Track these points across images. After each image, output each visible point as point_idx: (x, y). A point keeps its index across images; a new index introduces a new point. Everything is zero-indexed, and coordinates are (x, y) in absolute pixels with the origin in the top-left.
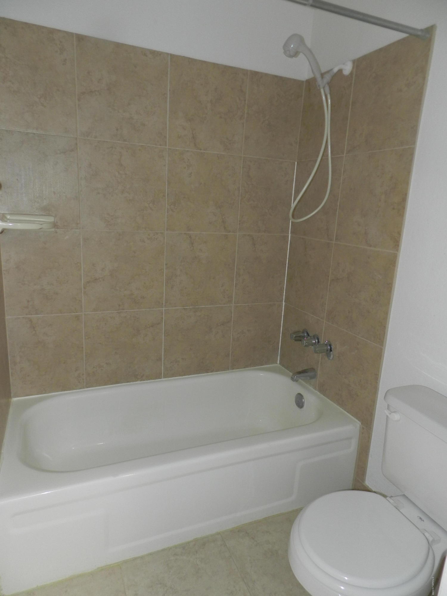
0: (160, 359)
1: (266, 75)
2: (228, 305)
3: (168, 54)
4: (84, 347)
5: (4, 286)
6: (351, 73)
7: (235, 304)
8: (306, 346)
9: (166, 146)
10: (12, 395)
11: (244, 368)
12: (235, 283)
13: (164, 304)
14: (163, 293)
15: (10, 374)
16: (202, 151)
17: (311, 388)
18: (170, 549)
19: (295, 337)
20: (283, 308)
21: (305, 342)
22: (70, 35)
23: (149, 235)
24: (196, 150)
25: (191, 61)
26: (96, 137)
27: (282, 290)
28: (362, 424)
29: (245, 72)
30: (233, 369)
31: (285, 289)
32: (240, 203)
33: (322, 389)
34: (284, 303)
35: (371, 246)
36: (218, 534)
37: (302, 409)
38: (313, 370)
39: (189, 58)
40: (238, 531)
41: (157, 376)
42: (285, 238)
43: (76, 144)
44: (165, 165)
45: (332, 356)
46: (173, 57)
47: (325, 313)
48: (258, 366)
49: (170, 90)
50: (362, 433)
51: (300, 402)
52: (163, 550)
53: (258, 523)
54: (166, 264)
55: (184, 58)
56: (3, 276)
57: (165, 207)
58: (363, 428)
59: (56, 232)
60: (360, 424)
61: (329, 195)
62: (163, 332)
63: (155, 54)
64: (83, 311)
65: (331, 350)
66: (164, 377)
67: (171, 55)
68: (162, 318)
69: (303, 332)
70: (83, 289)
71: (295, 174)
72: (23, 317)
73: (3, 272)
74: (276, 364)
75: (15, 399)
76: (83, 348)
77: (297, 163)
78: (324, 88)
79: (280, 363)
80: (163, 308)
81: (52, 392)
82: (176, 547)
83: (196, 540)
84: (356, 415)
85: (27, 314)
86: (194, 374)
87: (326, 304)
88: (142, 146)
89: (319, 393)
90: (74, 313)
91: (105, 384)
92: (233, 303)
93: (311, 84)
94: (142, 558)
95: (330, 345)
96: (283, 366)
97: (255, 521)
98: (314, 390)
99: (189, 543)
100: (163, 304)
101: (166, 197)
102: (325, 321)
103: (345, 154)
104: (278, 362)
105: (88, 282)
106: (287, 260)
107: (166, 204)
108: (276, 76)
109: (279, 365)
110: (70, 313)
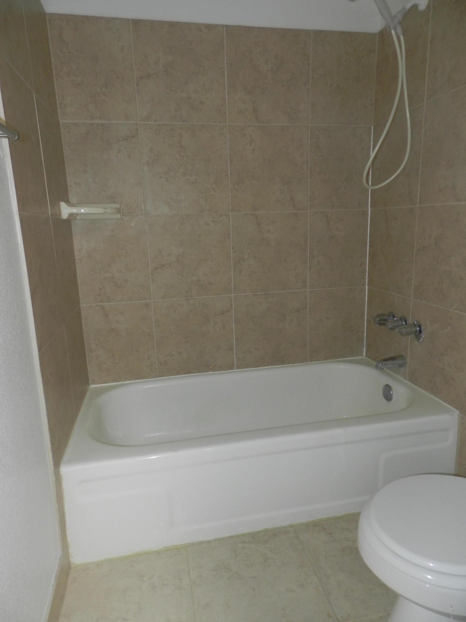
0: (232, 349)
1: (332, 33)
2: (303, 290)
3: (223, 26)
4: (155, 335)
5: (78, 275)
6: (428, 7)
7: (310, 289)
8: (391, 329)
9: (227, 123)
10: (90, 382)
11: (324, 360)
12: (308, 265)
13: (233, 291)
14: (231, 279)
15: (88, 361)
16: (264, 124)
17: (401, 378)
18: (237, 536)
19: (379, 321)
20: (367, 292)
21: (389, 324)
22: (126, 21)
23: (213, 218)
24: (258, 124)
25: (248, 30)
26: (156, 121)
27: (364, 272)
28: (461, 412)
29: (307, 33)
30: (312, 361)
31: (367, 271)
32: (309, 177)
33: (413, 378)
34: (367, 287)
35: (460, 201)
36: (291, 526)
37: (390, 402)
38: (402, 357)
39: (245, 27)
40: (314, 526)
41: (230, 367)
42: (365, 213)
43: (137, 129)
44: (226, 143)
45: (422, 339)
46: (228, 27)
47: (412, 289)
48: (340, 358)
49: (227, 64)
50: (462, 424)
51: (387, 394)
52: (232, 537)
53: (337, 519)
54: (233, 248)
55: (240, 28)
56: (77, 265)
57: (229, 187)
58: (462, 418)
59: (123, 220)
60: (459, 413)
61: (410, 154)
62: (234, 320)
63: (209, 27)
64: (152, 298)
65: (420, 331)
66: (238, 368)
67: (226, 26)
68: (232, 305)
69: (389, 316)
70: (150, 275)
71: (372, 140)
72: (96, 305)
73: (76, 261)
74: (362, 357)
75: (92, 386)
76: (153, 336)
77: (373, 127)
78: (395, 29)
79: (366, 356)
80: (232, 294)
81: (126, 381)
82: (244, 535)
83: (266, 531)
84: (453, 403)
85: (99, 302)
86: (269, 366)
87: (412, 279)
88: (202, 125)
89: (410, 383)
90: (144, 300)
91: (178, 374)
92: (308, 288)
93: (384, 35)
94: (209, 542)
95: (420, 326)
96: (370, 357)
97: (333, 517)
98: (403, 380)
99: (259, 532)
100: (231, 290)
101: (229, 176)
102: (412, 299)
103: (425, 102)
104: (364, 354)
105: (156, 268)
106: (368, 238)
107: (230, 184)
108: (343, 33)
109: (365, 357)
110: (140, 300)
